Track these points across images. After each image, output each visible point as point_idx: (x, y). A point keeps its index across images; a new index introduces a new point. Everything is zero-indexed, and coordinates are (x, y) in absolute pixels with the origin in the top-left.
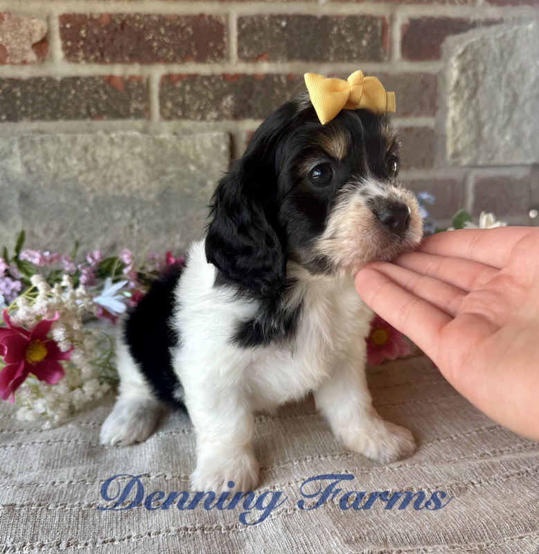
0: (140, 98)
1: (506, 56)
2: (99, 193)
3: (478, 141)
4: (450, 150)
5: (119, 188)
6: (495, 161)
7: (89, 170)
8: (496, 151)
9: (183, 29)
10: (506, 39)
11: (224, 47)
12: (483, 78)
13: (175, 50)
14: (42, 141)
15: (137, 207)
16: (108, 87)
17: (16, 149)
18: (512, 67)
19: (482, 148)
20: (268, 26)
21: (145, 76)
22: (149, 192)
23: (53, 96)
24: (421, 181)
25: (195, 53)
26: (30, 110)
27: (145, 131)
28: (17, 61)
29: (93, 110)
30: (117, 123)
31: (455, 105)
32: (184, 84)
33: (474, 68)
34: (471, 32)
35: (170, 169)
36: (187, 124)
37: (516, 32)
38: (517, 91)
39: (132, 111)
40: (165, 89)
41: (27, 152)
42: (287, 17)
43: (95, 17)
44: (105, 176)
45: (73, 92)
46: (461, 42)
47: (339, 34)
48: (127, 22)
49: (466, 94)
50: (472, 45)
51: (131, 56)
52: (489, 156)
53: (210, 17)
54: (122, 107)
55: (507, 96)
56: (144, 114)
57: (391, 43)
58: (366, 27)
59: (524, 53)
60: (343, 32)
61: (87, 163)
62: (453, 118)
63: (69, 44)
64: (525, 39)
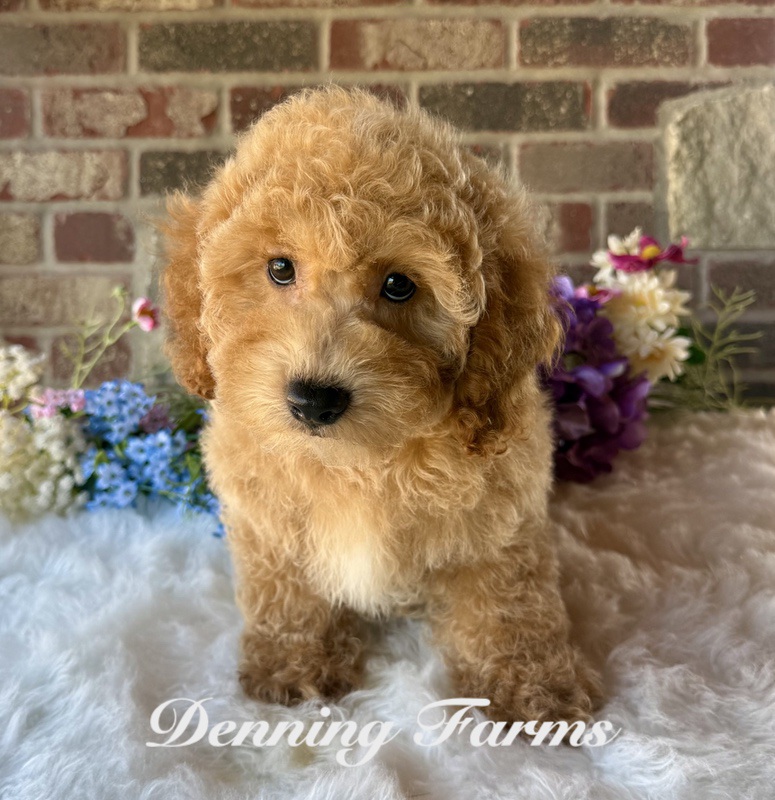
1: (737, 121)
3: (710, 218)
4: (673, 229)
6: (733, 244)
8: (733, 232)
10: (736, 104)
12: (710, 148)
18: (744, 135)
19: (714, 227)
20: (452, 95)
28: (184, 134)
31: (677, 178)
33: (698, 136)
34: (691, 96)
37: (748, 96)
38: (755, 162)
42: (475, 86)
43: (268, 90)
46: (680, 107)
47: (533, 101)
49: (690, 165)
50: (694, 111)
52: (724, 237)
53: (389, 87)
55: (741, 167)
57: (596, 109)
58: (565, 92)
59: (761, 118)
60: (538, 100)
62: (675, 193)
63: (239, 116)
64: (760, 103)
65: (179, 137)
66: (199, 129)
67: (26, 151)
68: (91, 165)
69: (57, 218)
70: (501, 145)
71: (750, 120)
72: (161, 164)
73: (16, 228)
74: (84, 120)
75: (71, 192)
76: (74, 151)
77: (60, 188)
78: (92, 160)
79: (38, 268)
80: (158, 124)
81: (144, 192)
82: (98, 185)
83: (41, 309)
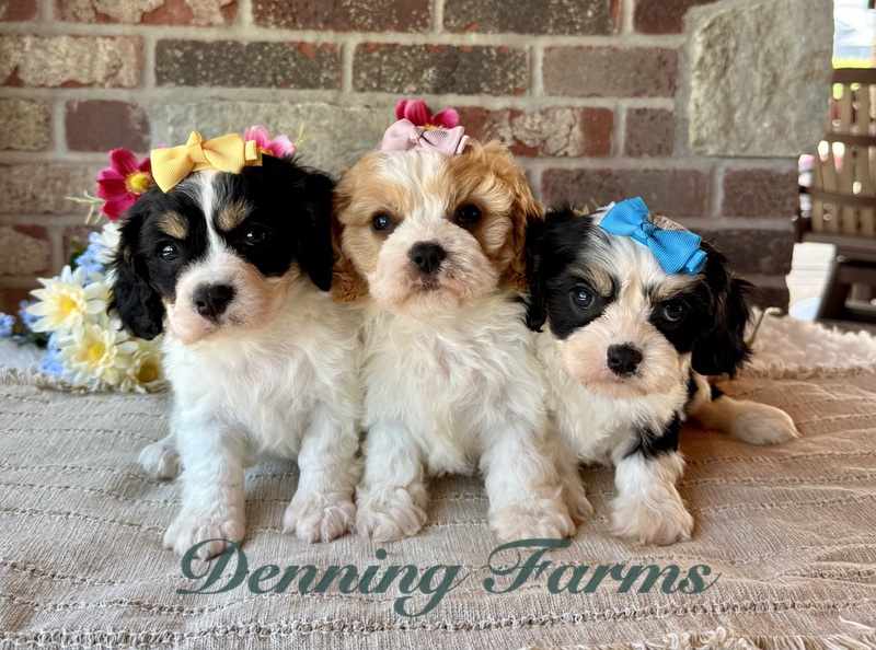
0: (332, 68)
1: (763, 30)
3: (727, 128)
4: (692, 137)
6: (747, 154)
8: (752, 140)
10: (764, 12)
11: (429, 16)
12: (735, 55)
13: (374, 18)
14: (222, 109)
16: (297, 54)
17: (192, 116)
18: (769, 44)
19: (733, 135)
21: (340, 44)
23: (238, 62)
24: (657, 171)
25: (396, 22)
26: (211, 74)
27: (333, 103)
28: (203, 23)
29: (279, 78)
30: (305, 93)
31: (700, 84)
32: (382, 54)
33: (724, 42)
35: (358, 145)
36: (382, 97)
38: (778, 71)
39: (322, 80)
40: (361, 59)
41: (204, 120)
45: (260, 58)
46: (707, 14)
49: (713, 73)
50: (721, 18)
51: (326, 22)
52: (743, 145)
54: (311, 75)
55: (764, 76)
56: (334, 84)
57: (623, 14)
59: (786, 28)
62: (697, 101)
63: (260, 7)
64: (786, 12)
65: (197, 25)
66: (219, 18)
67: (36, 35)
68: (105, 50)
69: (68, 105)
70: (527, 47)
71: (776, 29)
72: (179, 54)
73: (25, 114)
74: (96, 4)
75: (84, 80)
76: (86, 36)
77: (73, 75)
78: (105, 45)
79: (50, 156)
80: (175, 12)
81: (160, 82)
82: (112, 74)
83: (51, 198)
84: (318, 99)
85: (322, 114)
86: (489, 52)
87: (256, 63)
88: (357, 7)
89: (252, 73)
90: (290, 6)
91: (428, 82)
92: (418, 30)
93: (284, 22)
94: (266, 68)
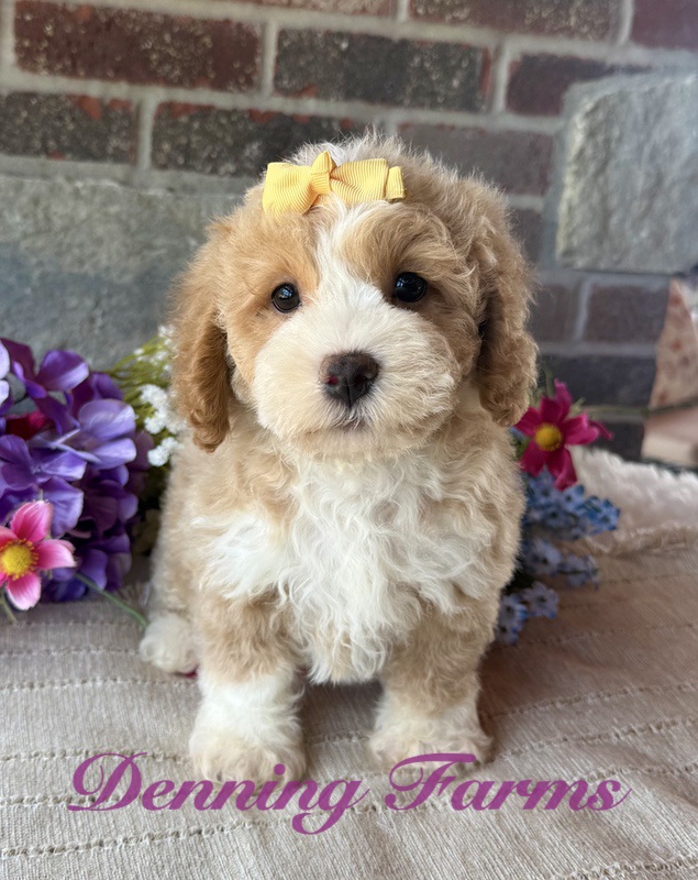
0: (124, 134)
1: (651, 119)
2: (49, 268)
3: (602, 235)
4: (561, 245)
5: (81, 262)
6: (622, 266)
7: (38, 232)
8: (626, 251)
9: (197, 39)
10: (654, 96)
11: (255, 71)
12: (617, 148)
13: (183, 69)
15: (105, 292)
16: (77, 113)
18: (659, 135)
19: (606, 245)
20: (322, 46)
21: (135, 101)
22: (124, 271)
25: (212, 76)
27: (125, 183)
29: (51, 144)
30: (86, 166)
31: (575, 182)
32: (192, 119)
33: (606, 132)
34: (605, 81)
35: (159, 242)
36: (189, 177)
37: (668, 88)
38: (663, 170)
39: (110, 150)
40: (163, 124)
42: (350, 37)
43: (71, 8)
44: (60, 244)
45: (24, 114)
46: (591, 93)
47: (422, 66)
48: (117, 21)
49: (592, 168)
50: (605, 100)
51: (117, 70)
52: (615, 258)
53: (239, 25)
54: (95, 142)
55: (648, 175)
56: (127, 156)
57: (494, 87)
58: (461, 60)
60: (427, 65)
61: (36, 223)
62: (570, 201)
63: (27, 43)
64: (679, 98)
70: (377, 122)
71: (665, 118)
84: (103, 177)
85: (111, 198)
86: (330, 125)
87: (19, 121)
88: (160, 51)
89: (14, 135)
90: (69, 44)
91: (251, 161)
92: (241, 90)
93: (59, 66)
94: (32, 129)
